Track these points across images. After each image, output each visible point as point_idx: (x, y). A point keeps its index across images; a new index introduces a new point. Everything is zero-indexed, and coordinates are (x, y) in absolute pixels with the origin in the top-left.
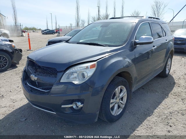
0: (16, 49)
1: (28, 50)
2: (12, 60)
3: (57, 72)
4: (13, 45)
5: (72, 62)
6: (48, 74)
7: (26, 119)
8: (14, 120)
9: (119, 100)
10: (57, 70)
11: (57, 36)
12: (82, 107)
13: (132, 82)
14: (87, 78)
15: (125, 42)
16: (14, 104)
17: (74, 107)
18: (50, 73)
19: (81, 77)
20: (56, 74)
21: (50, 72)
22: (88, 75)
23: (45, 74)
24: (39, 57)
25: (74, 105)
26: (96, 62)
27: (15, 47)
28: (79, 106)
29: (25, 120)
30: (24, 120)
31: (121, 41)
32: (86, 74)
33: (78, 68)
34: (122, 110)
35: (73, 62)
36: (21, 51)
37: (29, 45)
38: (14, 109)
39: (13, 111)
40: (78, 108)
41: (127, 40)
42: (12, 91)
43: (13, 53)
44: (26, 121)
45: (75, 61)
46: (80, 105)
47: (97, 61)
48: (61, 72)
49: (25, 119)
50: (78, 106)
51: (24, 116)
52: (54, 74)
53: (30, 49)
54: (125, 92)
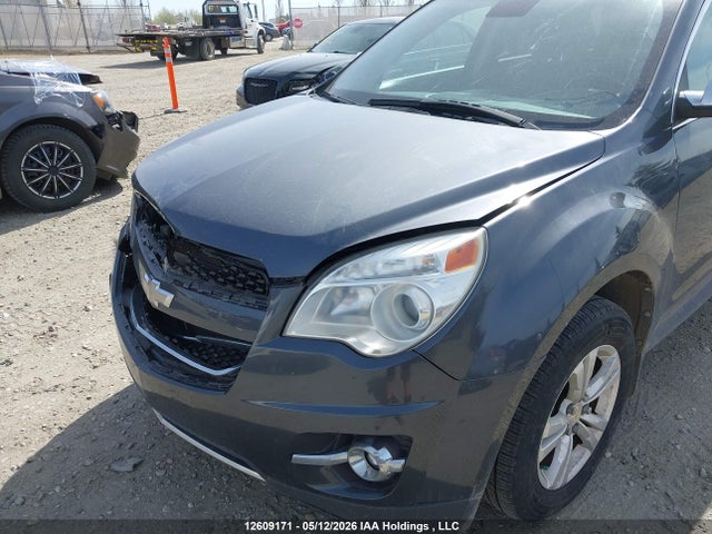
0: (113, 115)
1: (167, 112)
2: (97, 162)
3: (271, 279)
4: (99, 96)
5: (347, 228)
6: (224, 284)
7: (140, 463)
8: (88, 463)
9: (583, 413)
10: (265, 272)
11: (282, 49)
12: (396, 476)
13: (648, 314)
14: (429, 325)
15: (631, 103)
16: (94, 375)
17: (360, 467)
18: (234, 282)
19: (397, 313)
20: (266, 293)
21: (235, 275)
22: (436, 306)
23: (212, 282)
24: (181, 188)
25: (359, 458)
26: (481, 231)
27: (106, 105)
28: (384, 469)
29: (135, 466)
30: (128, 466)
31: (609, 97)
32: (421, 304)
33: (380, 265)
34: (588, 454)
35: (354, 229)
36: (133, 120)
37: (169, 88)
38: (92, 404)
39: (86, 410)
40: (378, 479)
41: (640, 92)
42: (90, 307)
43: (98, 130)
44: (137, 475)
45: (361, 223)
46: (386, 460)
47: (487, 224)
48: (290, 282)
49: (132, 462)
50: (375, 463)
51: (133, 446)
52: (252, 288)
53: (176, 105)
54: (614, 371)
